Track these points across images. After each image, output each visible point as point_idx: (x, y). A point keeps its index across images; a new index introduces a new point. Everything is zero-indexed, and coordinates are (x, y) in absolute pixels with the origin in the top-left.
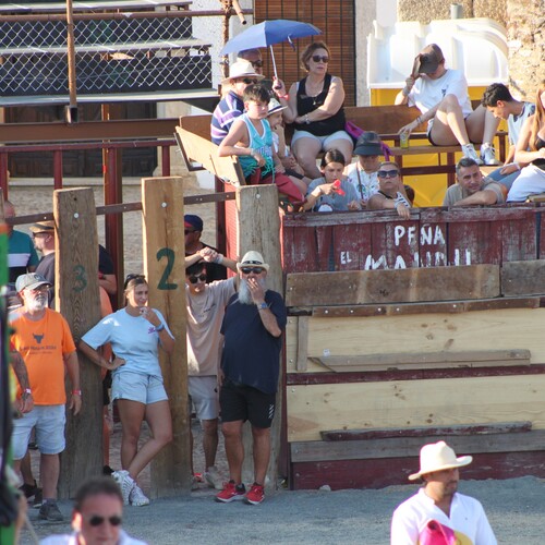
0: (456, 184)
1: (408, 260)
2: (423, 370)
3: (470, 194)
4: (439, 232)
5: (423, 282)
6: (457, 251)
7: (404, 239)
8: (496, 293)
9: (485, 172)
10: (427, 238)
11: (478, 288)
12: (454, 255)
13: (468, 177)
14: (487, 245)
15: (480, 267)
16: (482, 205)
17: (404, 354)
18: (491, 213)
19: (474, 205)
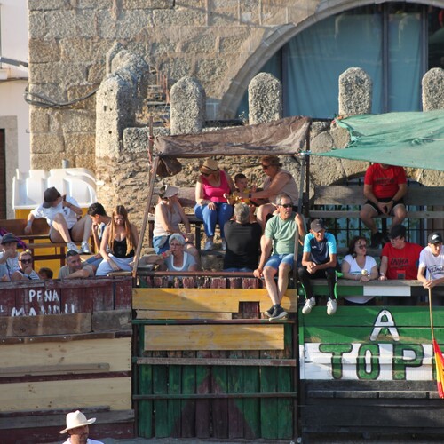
0: (66, 265)
1: (37, 310)
2: (46, 376)
3: (74, 271)
4: (55, 294)
5: (46, 323)
6: (66, 305)
7: (35, 298)
8: (89, 330)
9: (83, 259)
10: (48, 297)
11: (79, 327)
12: (64, 308)
13: (74, 262)
14: (84, 302)
15: (80, 315)
16: (81, 278)
17: (35, 366)
18: (86, 282)
19: (76, 278)
